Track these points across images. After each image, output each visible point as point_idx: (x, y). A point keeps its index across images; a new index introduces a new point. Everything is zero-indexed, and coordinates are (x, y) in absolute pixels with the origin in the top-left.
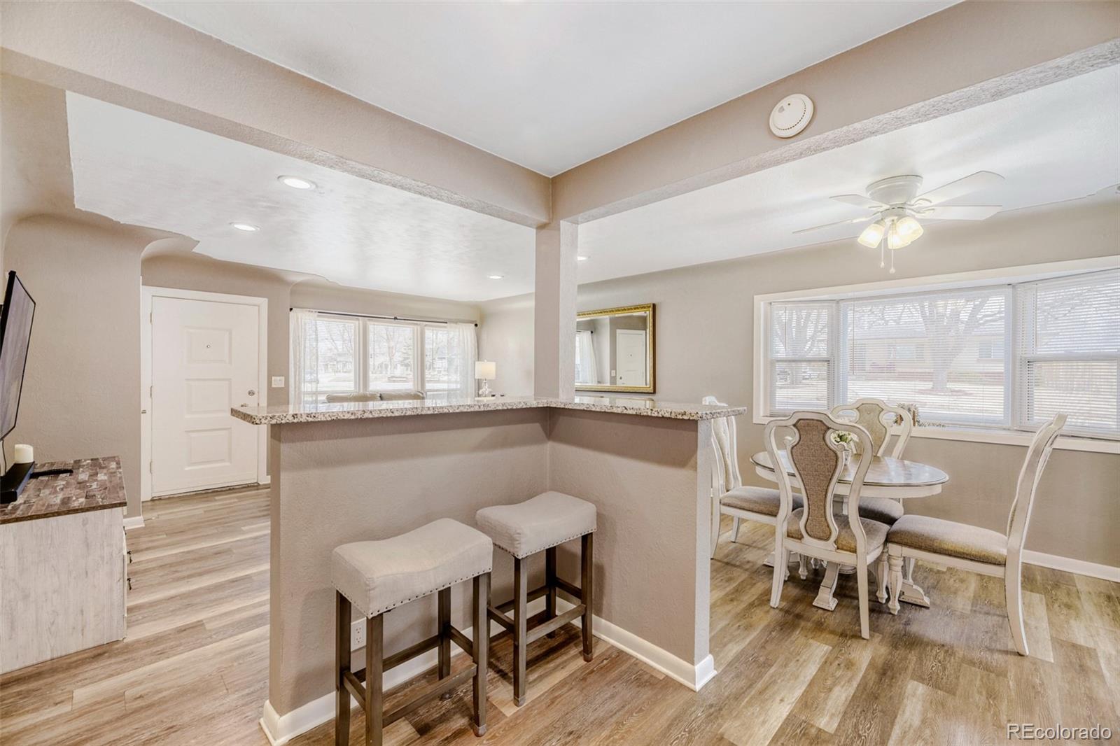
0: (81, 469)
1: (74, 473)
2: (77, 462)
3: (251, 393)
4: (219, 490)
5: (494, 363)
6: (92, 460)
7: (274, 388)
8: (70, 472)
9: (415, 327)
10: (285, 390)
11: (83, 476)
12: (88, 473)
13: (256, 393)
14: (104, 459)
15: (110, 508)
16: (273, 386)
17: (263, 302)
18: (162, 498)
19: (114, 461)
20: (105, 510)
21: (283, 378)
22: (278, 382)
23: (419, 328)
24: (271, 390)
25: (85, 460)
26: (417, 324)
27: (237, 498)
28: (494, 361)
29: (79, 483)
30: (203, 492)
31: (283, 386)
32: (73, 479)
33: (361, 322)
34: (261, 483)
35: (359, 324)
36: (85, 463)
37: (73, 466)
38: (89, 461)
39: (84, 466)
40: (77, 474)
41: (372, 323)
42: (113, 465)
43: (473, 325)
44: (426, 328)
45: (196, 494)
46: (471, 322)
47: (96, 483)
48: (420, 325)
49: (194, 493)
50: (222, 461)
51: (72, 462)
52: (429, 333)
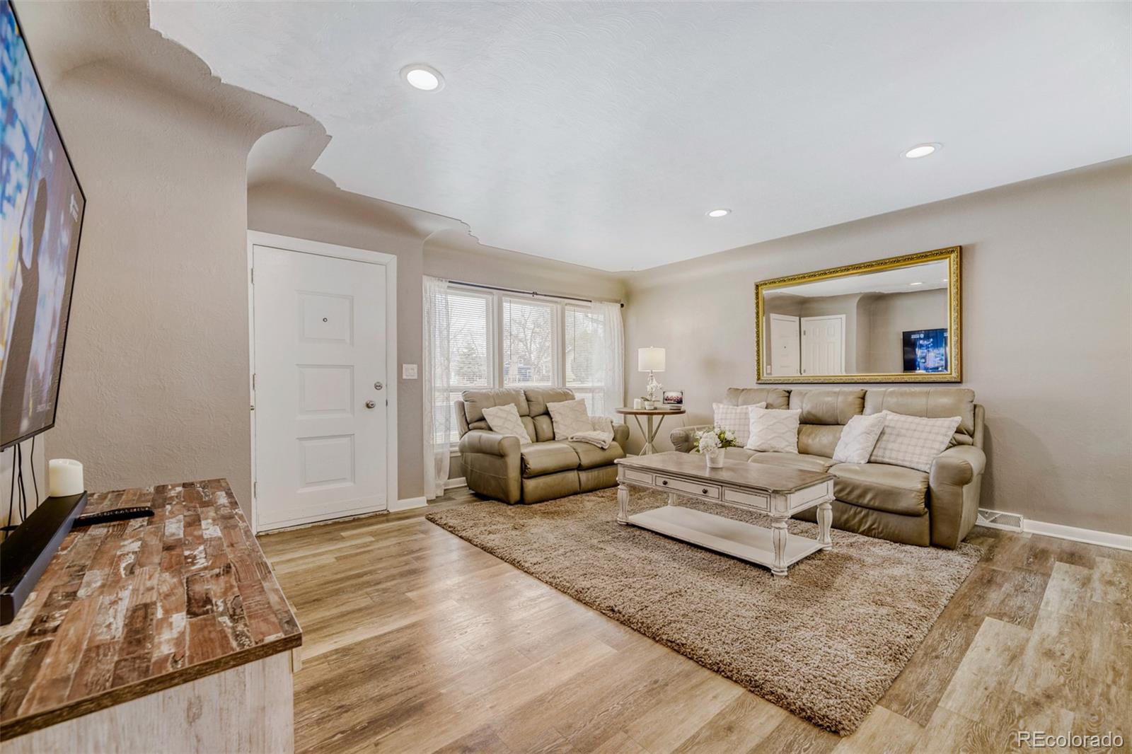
0: (168, 507)
1: (156, 519)
2: (161, 490)
3: (378, 387)
4: (341, 520)
5: (664, 350)
6: (184, 485)
7: (405, 379)
8: (148, 513)
9: (554, 306)
10: (419, 381)
11: (174, 527)
12: (181, 517)
13: (384, 386)
14: (205, 485)
15: (258, 658)
16: (404, 377)
17: (391, 260)
18: (270, 533)
19: (220, 488)
20: (248, 666)
21: (415, 366)
22: (410, 372)
23: (559, 306)
24: (401, 381)
25: (174, 487)
26: (556, 302)
27: (371, 534)
28: (664, 347)
29: (168, 548)
30: (322, 524)
31: (416, 377)
32: (155, 534)
33: (496, 298)
34: (391, 511)
35: (493, 299)
36: (173, 493)
37: (153, 500)
38: (179, 489)
39: (172, 498)
40: (162, 519)
41: (508, 299)
42: (222, 499)
43: (619, 305)
44: (566, 307)
45: (313, 527)
46: (617, 302)
47: (202, 548)
48: (560, 303)
49: (310, 525)
50: (344, 479)
51: (152, 490)
52: (569, 313)
